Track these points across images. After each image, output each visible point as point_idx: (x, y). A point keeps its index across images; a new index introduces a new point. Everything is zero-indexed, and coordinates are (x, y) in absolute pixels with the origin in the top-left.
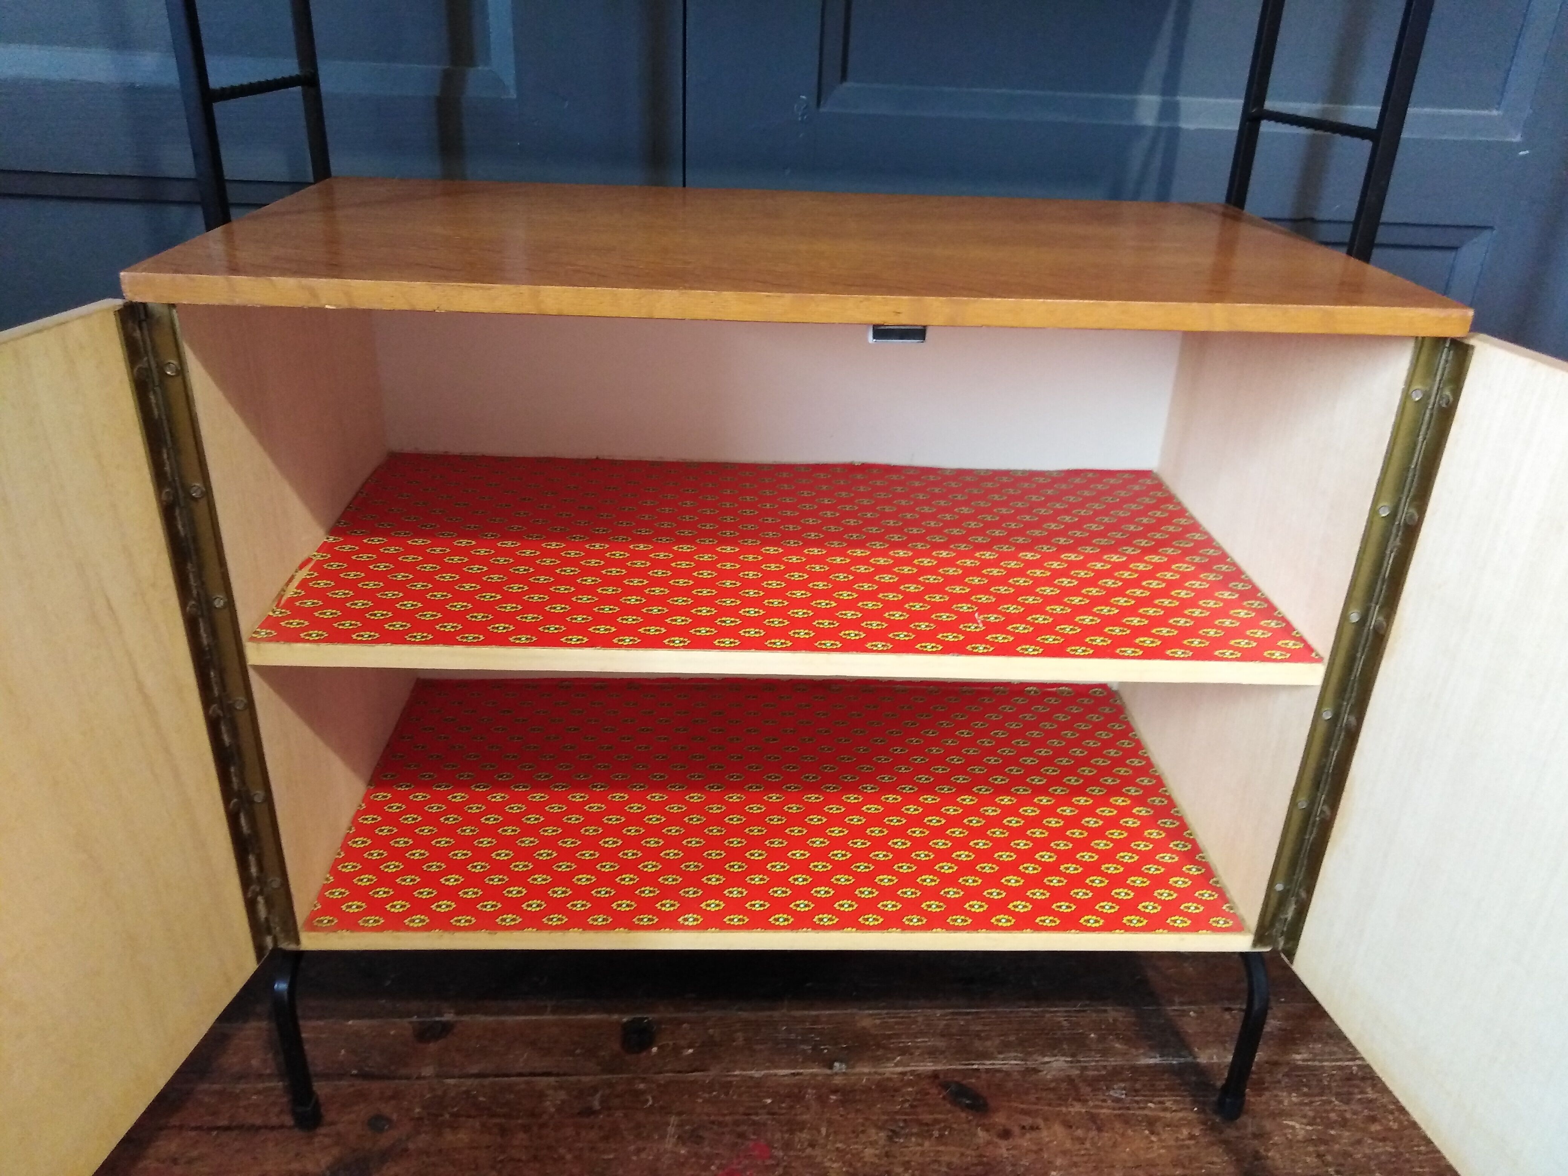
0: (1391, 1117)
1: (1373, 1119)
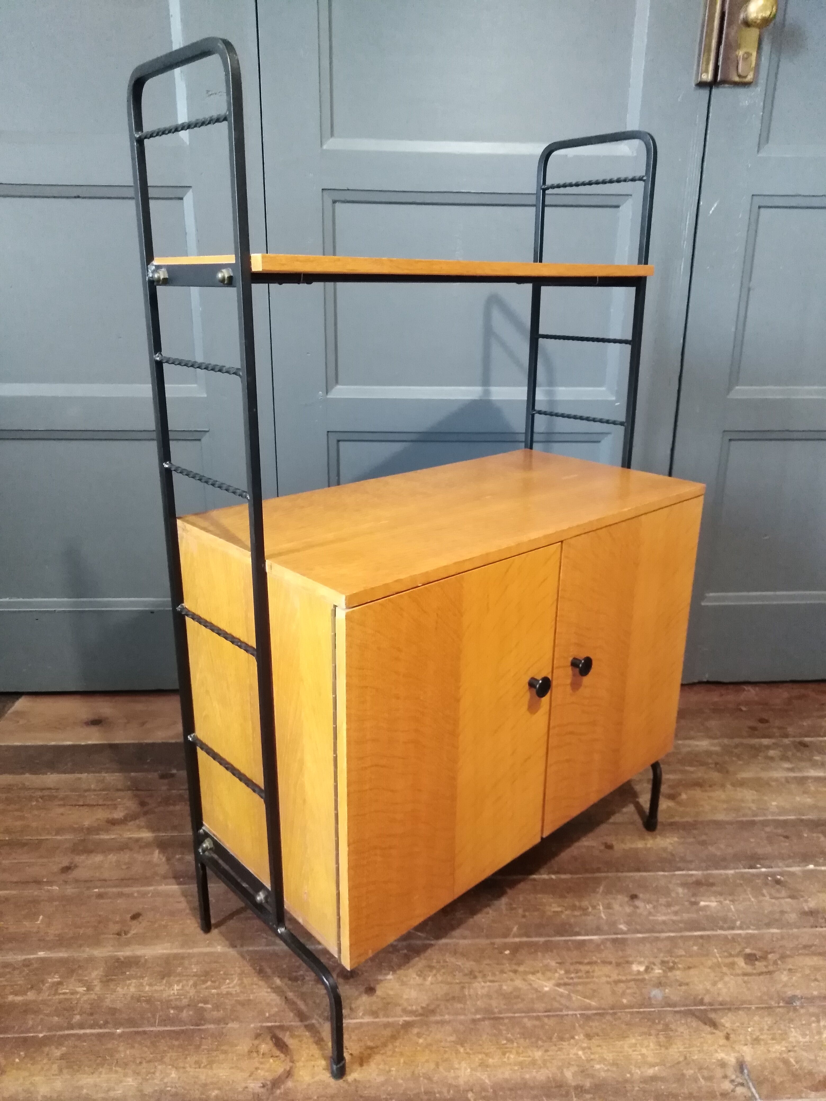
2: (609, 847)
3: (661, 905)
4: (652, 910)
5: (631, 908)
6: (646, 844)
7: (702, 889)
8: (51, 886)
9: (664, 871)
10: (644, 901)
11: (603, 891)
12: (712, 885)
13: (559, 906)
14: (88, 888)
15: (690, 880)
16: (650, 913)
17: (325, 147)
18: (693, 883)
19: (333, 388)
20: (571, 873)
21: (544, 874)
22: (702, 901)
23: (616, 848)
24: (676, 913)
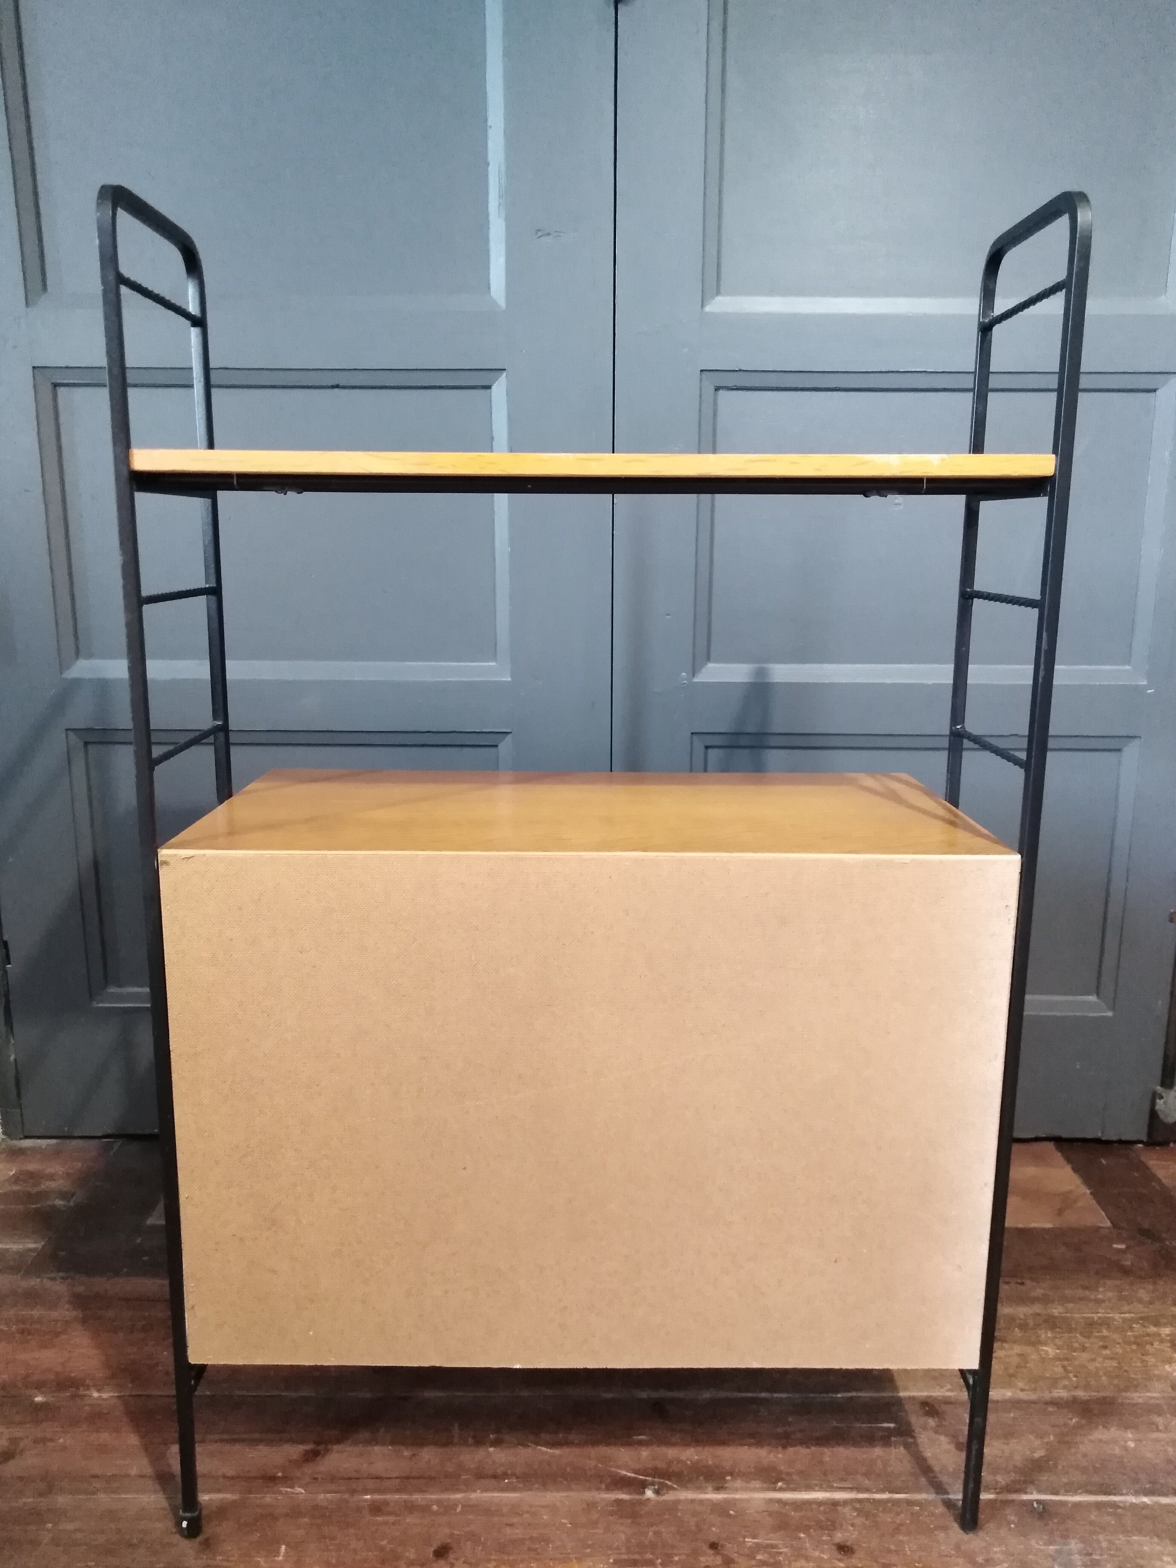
0: (1118, 1346)
1: (1105, 1347)
8: (293, 1487)
14: (353, 1492)
17: (708, 309)
19: (703, 666)
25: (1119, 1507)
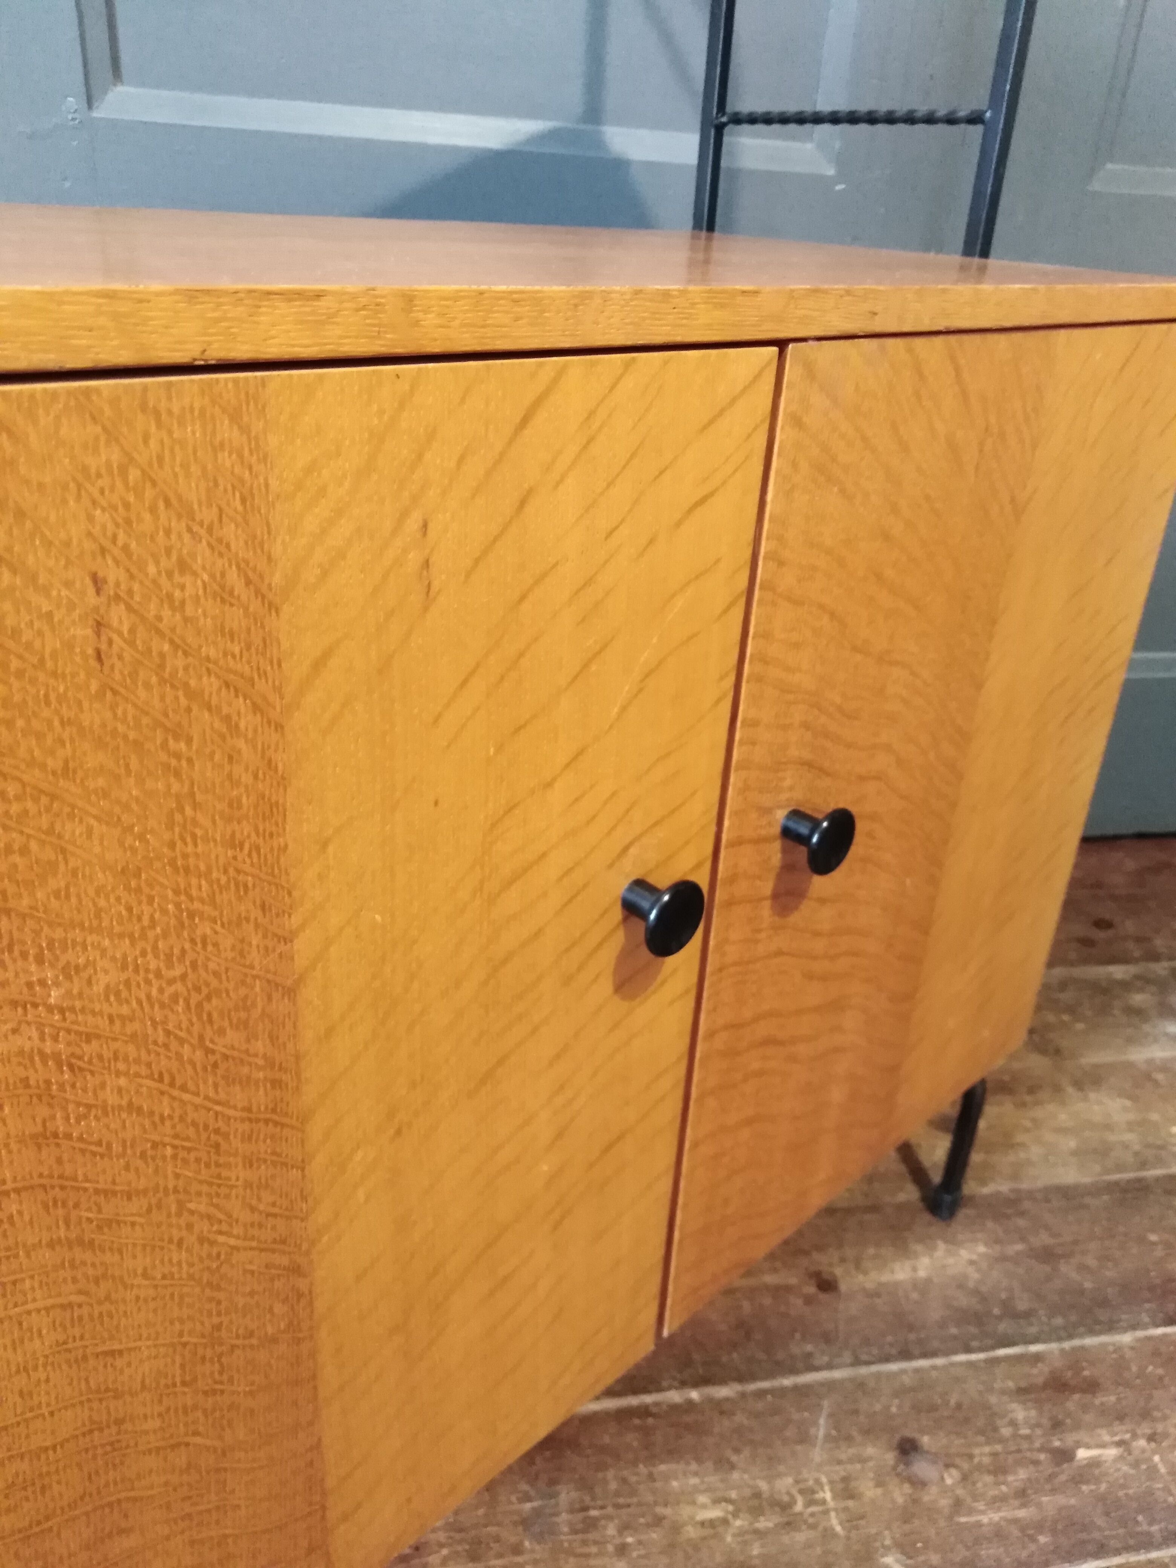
2: (827, 1285)
3: (979, 1468)
4: (960, 1492)
5: (907, 1488)
6: (915, 1269)
7: (1073, 1402)
9: (968, 1350)
10: (935, 1458)
11: (828, 1438)
12: (1092, 1387)
13: (716, 1501)
15: (1039, 1373)
16: (958, 1505)
18: (1045, 1386)
19: (105, 93)
20: (741, 1379)
21: (669, 1388)
22: (1078, 1445)
23: (843, 1287)
24: (1022, 1494)
25: (650, 1414)
